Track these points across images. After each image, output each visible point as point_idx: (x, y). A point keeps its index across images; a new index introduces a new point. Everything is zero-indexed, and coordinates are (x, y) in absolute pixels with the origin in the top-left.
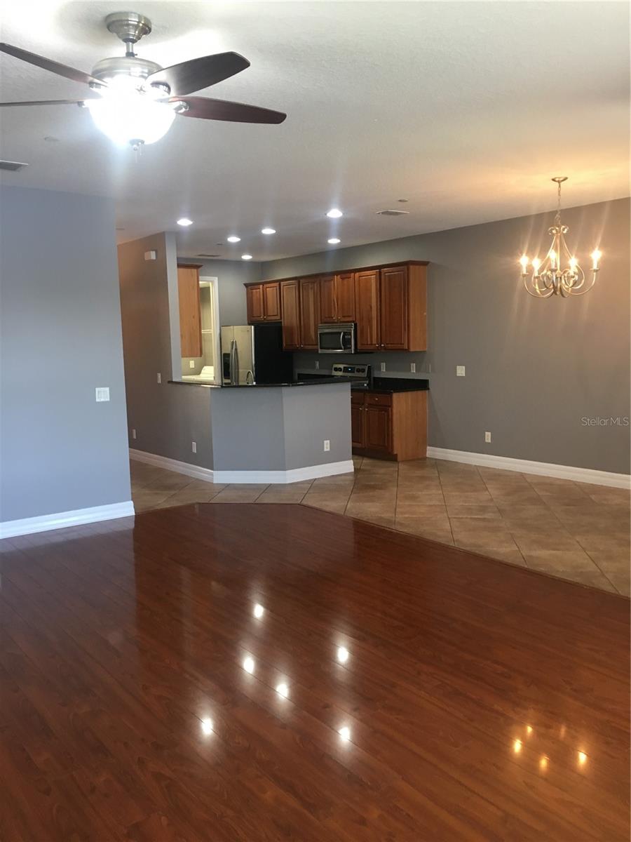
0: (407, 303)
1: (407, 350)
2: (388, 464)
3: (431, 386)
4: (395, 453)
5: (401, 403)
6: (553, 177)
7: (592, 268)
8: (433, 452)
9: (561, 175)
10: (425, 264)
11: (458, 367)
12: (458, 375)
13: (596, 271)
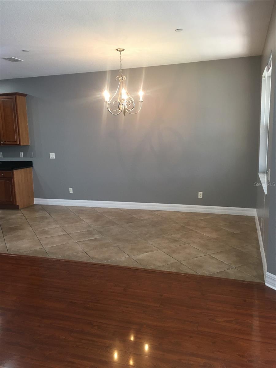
0: (17, 117)
1: (19, 145)
2: (14, 211)
3: (34, 165)
4: (18, 205)
5: (18, 175)
6: (117, 48)
7: (139, 100)
8: (38, 201)
9: (122, 47)
10: (25, 95)
11: (50, 154)
12: (51, 158)
13: (142, 102)
